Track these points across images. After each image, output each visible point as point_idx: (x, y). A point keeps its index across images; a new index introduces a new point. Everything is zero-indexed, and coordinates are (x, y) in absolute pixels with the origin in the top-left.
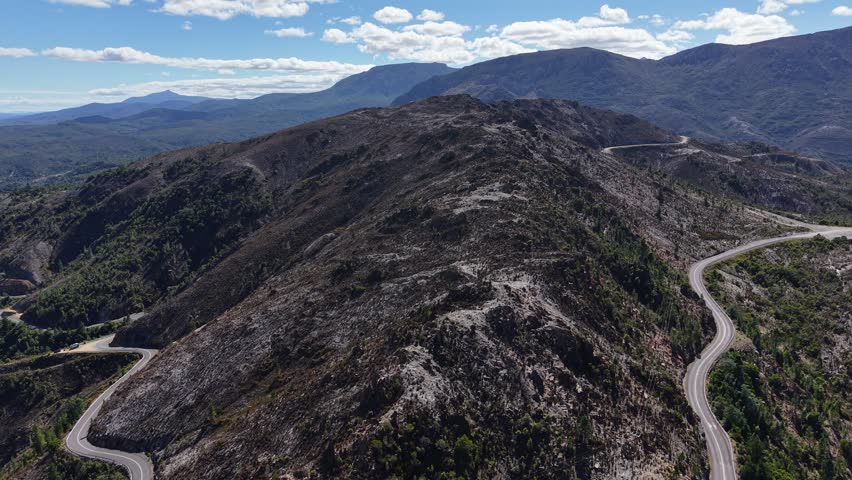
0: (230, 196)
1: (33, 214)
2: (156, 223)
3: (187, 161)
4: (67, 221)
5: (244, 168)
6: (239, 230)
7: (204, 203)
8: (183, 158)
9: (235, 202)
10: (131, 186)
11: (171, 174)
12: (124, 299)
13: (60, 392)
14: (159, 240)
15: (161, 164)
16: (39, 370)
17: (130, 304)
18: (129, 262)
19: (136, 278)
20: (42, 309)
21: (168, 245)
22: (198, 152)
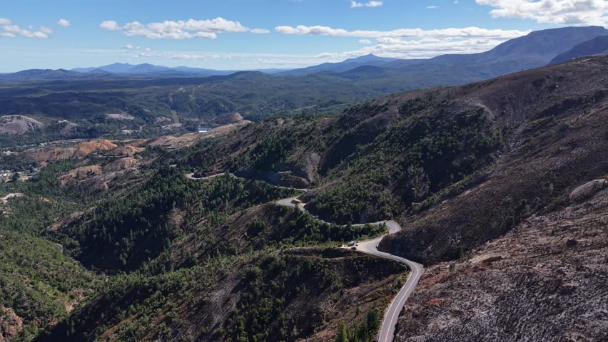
0: (464, 131)
1: (309, 133)
2: (400, 148)
3: (417, 100)
4: (330, 139)
5: (477, 107)
6: (473, 161)
7: (441, 135)
8: (413, 98)
9: (469, 137)
10: (375, 117)
11: (406, 110)
12: (378, 208)
13: (342, 281)
14: (404, 162)
15: (397, 102)
16: (328, 259)
17: (382, 212)
18: (382, 177)
19: (387, 191)
20: (320, 204)
21: (412, 167)
22: (426, 94)
